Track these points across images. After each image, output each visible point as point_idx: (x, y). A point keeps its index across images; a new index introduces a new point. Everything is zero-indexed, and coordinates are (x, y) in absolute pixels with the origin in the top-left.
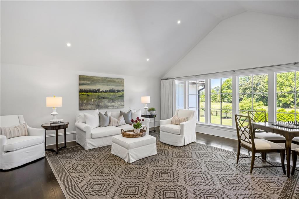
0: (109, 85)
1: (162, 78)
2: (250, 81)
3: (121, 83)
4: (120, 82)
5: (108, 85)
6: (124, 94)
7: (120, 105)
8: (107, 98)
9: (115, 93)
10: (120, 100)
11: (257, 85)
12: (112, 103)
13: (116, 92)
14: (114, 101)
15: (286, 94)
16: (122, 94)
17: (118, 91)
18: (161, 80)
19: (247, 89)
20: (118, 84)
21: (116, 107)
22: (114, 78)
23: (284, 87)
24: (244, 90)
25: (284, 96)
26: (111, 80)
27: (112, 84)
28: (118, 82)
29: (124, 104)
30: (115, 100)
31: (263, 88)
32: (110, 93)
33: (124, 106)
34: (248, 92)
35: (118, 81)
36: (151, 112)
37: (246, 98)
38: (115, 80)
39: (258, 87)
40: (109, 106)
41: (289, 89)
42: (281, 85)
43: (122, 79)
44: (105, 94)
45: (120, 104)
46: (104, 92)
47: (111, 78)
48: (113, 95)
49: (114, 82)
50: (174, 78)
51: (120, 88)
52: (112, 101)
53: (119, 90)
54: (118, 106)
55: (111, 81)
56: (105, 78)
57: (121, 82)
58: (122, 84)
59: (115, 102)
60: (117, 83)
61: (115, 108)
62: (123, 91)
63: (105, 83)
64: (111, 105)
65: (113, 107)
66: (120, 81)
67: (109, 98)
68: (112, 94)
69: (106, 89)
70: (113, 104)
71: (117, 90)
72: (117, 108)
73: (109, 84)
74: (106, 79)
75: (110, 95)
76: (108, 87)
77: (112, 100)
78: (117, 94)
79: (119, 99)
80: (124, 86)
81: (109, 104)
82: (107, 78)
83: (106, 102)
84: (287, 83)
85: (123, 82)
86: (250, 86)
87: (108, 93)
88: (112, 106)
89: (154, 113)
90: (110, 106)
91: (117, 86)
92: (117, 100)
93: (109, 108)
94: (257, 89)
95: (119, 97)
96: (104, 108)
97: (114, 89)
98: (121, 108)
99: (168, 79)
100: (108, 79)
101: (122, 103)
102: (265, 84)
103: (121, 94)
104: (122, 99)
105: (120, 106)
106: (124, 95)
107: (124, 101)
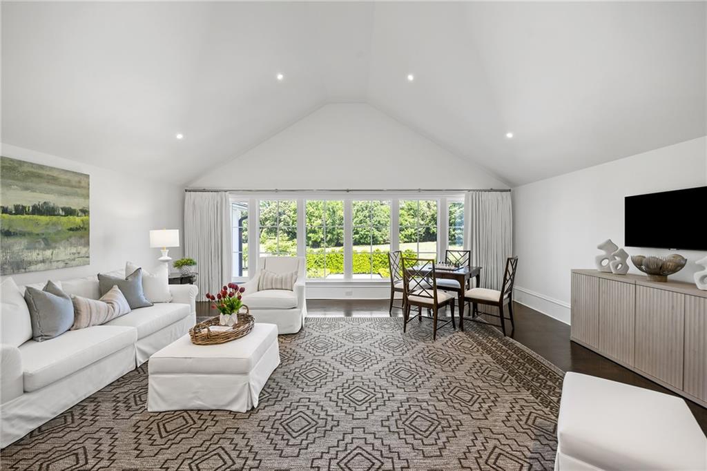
0: (33, 190)
1: (187, 187)
2: (271, 207)
3: (79, 187)
4: (74, 184)
5: (26, 189)
6: (88, 220)
7: (73, 257)
8: (22, 234)
9: (54, 218)
10: (74, 241)
11: (280, 214)
12: (44, 249)
13: (59, 215)
14: (53, 245)
15: (316, 229)
16: (82, 221)
17: (69, 212)
18: (186, 191)
19: (266, 219)
20: (69, 189)
21: (62, 264)
22: (51, 169)
23: (314, 218)
24: (263, 222)
25: (314, 232)
26: (41, 171)
27: (44, 185)
28: (68, 183)
29: (87, 252)
30: (56, 241)
31: (288, 219)
32: (36, 217)
33: (88, 257)
34: (268, 224)
35: (69, 181)
36: (185, 268)
37: (265, 234)
38: (55, 174)
39: (283, 217)
40: (30, 263)
41: (319, 221)
42: (311, 215)
43: (82, 174)
44: (10, 221)
45: (74, 254)
46: (11, 213)
47: (41, 167)
48: (48, 224)
49: (53, 180)
50: (226, 191)
51: (75, 203)
52: (43, 245)
53: (73, 208)
54: (69, 259)
55: (39, 176)
56: (12, 160)
57: (79, 184)
58: (84, 192)
59: (55, 248)
60: (65, 186)
61: (58, 268)
62: (85, 212)
63: (14, 178)
64: (40, 258)
65: (47, 265)
66: (75, 179)
67: (30, 234)
68: (44, 219)
69: (18, 203)
70: (48, 253)
71: (63, 209)
72: (65, 267)
73: (29, 184)
74: (21, 165)
75: (37, 224)
76: (28, 194)
77: (45, 239)
78: (64, 219)
79: (70, 237)
80: (87, 196)
81: (34, 255)
82: (21, 163)
83: (16, 248)
84: (317, 213)
85: (86, 185)
86: (271, 215)
87: (28, 216)
88: (43, 261)
89: (191, 270)
90: (37, 262)
91: (61, 194)
92: (63, 241)
93: (33, 268)
94: (280, 221)
95: (71, 229)
96: (9, 270)
97: (52, 205)
98: (78, 266)
99: (204, 191)
100: (26, 169)
101: (83, 250)
102: (291, 214)
103: (77, 220)
104: (81, 237)
105: (74, 260)
106: (88, 224)
107: (87, 244)
